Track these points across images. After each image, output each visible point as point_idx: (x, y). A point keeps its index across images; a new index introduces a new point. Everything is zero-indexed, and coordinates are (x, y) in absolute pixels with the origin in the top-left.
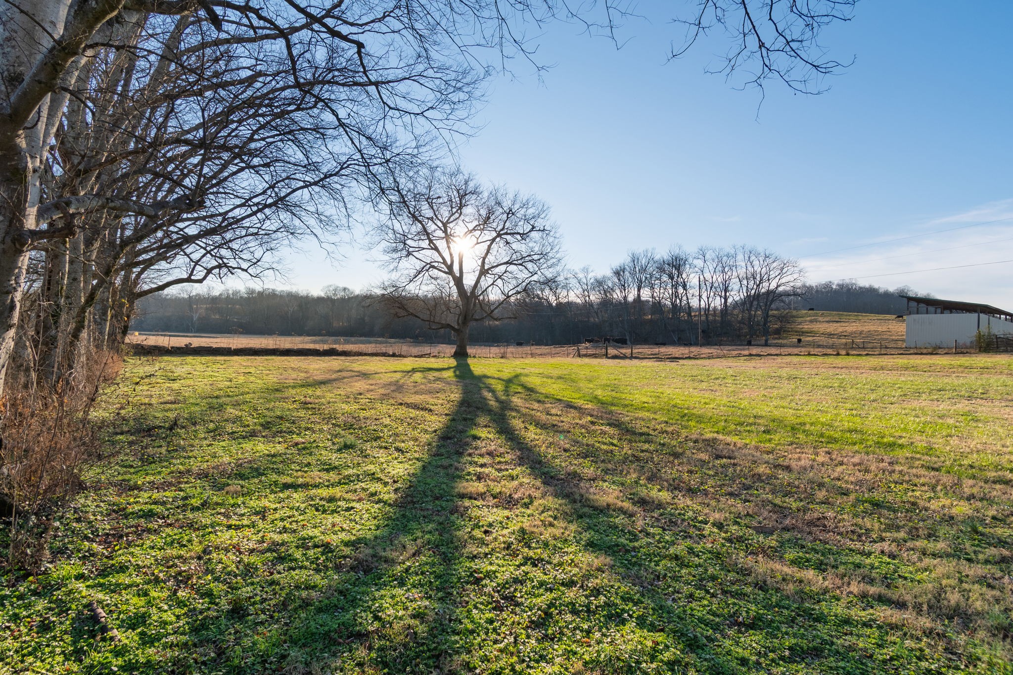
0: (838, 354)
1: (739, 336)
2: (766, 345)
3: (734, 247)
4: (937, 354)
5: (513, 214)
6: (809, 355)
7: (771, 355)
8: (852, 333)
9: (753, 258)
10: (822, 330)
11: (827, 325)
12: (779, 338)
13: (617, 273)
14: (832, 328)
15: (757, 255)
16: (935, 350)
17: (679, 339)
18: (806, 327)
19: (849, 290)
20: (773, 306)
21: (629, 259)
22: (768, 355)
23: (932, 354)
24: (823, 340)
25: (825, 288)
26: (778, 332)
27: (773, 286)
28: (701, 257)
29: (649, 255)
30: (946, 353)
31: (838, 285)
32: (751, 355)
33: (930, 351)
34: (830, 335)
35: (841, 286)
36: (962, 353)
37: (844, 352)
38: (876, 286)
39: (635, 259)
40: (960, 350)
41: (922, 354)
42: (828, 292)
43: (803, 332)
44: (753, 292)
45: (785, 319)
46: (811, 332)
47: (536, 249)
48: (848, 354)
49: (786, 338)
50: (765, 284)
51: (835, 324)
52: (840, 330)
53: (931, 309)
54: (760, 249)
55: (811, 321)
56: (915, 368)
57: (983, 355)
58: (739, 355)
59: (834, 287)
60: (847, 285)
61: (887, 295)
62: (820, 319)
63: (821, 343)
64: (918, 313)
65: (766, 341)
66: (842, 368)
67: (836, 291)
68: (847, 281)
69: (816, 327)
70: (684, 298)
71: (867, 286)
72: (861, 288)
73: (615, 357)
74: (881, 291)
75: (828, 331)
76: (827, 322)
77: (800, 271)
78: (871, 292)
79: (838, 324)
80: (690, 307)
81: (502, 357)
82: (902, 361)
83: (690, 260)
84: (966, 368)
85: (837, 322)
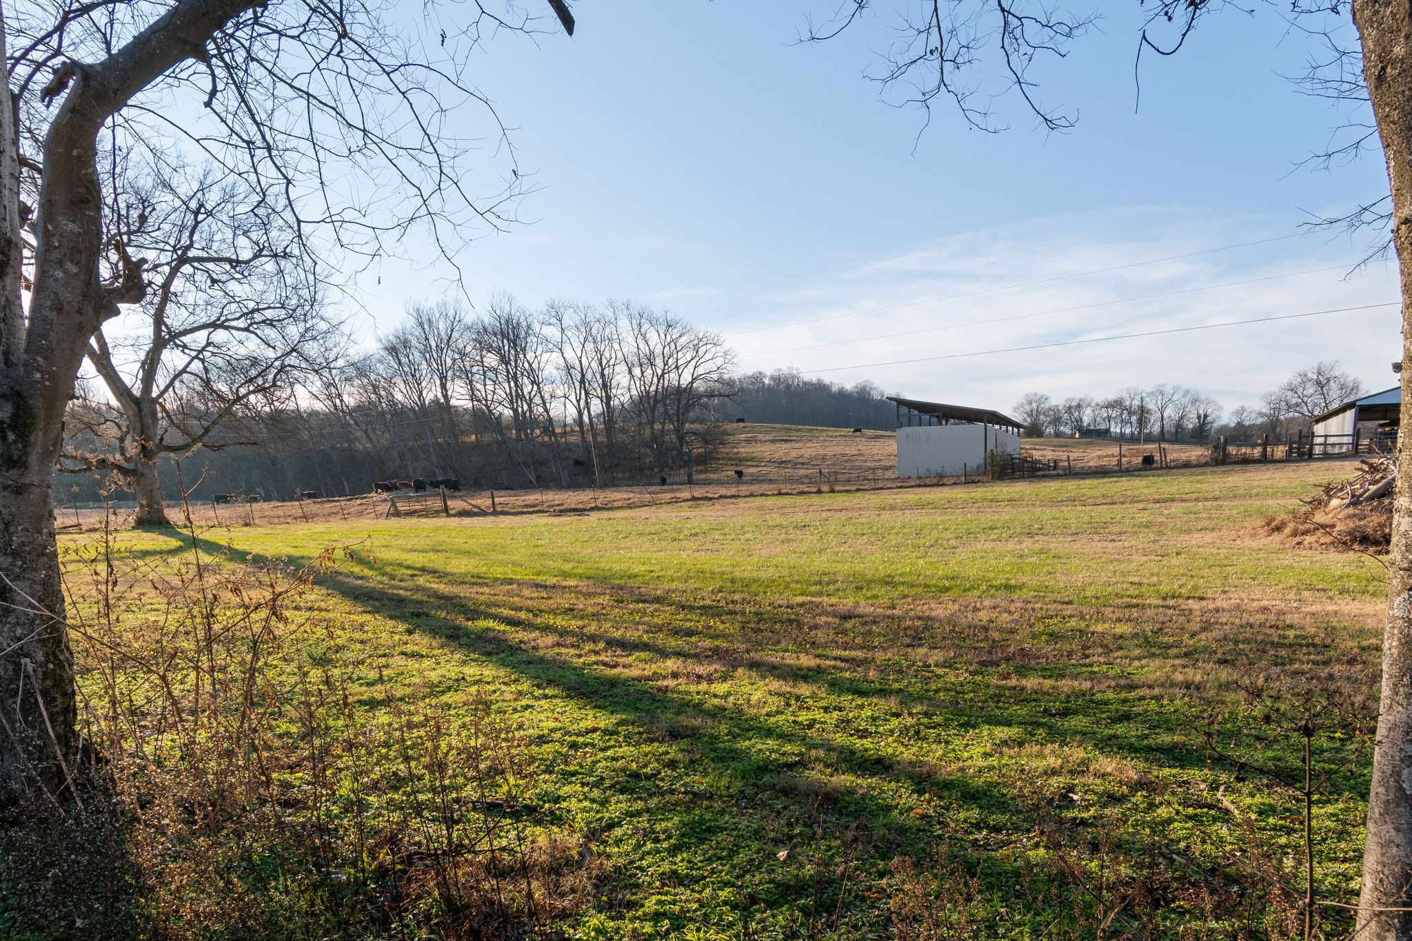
0: (819, 492)
1: (641, 470)
2: (690, 482)
3: (611, 304)
4: (943, 485)
5: (210, 214)
6: (780, 494)
7: (726, 497)
8: (811, 459)
9: (645, 327)
10: (767, 456)
11: (772, 447)
12: (706, 471)
13: (392, 350)
14: (782, 451)
15: (653, 322)
16: (939, 480)
17: (538, 478)
18: (743, 450)
19: (788, 386)
20: (691, 415)
21: (411, 322)
22: (721, 497)
23: (938, 485)
24: (771, 471)
25: (753, 383)
26: (704, 461)
27: (686, 379)
28: (554, 321)
29: (451, 313)
30: (955, 484)
31: (773, 378)
32: (694, 499)
33: (935, 481)
34: (782, 463)
35: (777, 380)
36: (973, 482)
37: (825, 488)
38: (827, 381)
39: (424, 322)
40: (970, 478)
41: (925, 486)
42: (757, 391)
43: (740, 460)
44: (653, 388)
45: (712, 438)
46: (752, 459)
47: (270, 298)
48: (832, 491)
49: (716, 470)
50: (673, 376)
51: (784, 446)
52: (794, 454)
53: (926, 417)
54: (658, 312)
55: (748, 441)
56: (932, 505)
57: (999, 483)
58: (677, 501)
59: (767, 381)
60: (786, 380)
61: (842, 395)
62: (761, 436)
63: (771, 477)
64: (910, 426)
65: (690, 476)
66: (841, 510)
67: (769, 389)
68: (785, 371)
69: (758, 450)
70: (537, 400)
71: (814, 380)
72: (805, 384)
73: (464, 514)
74: (835, 389)
75: (777, 456)
76: (773, 441)
77: (726, 353)
78: (820, 389)
79: (788, 445)
80: (550, 420)
81: (247, 525)
82: (911, 496)
83: (536, 327)
84: (991, 501)
85: (786, 441)
